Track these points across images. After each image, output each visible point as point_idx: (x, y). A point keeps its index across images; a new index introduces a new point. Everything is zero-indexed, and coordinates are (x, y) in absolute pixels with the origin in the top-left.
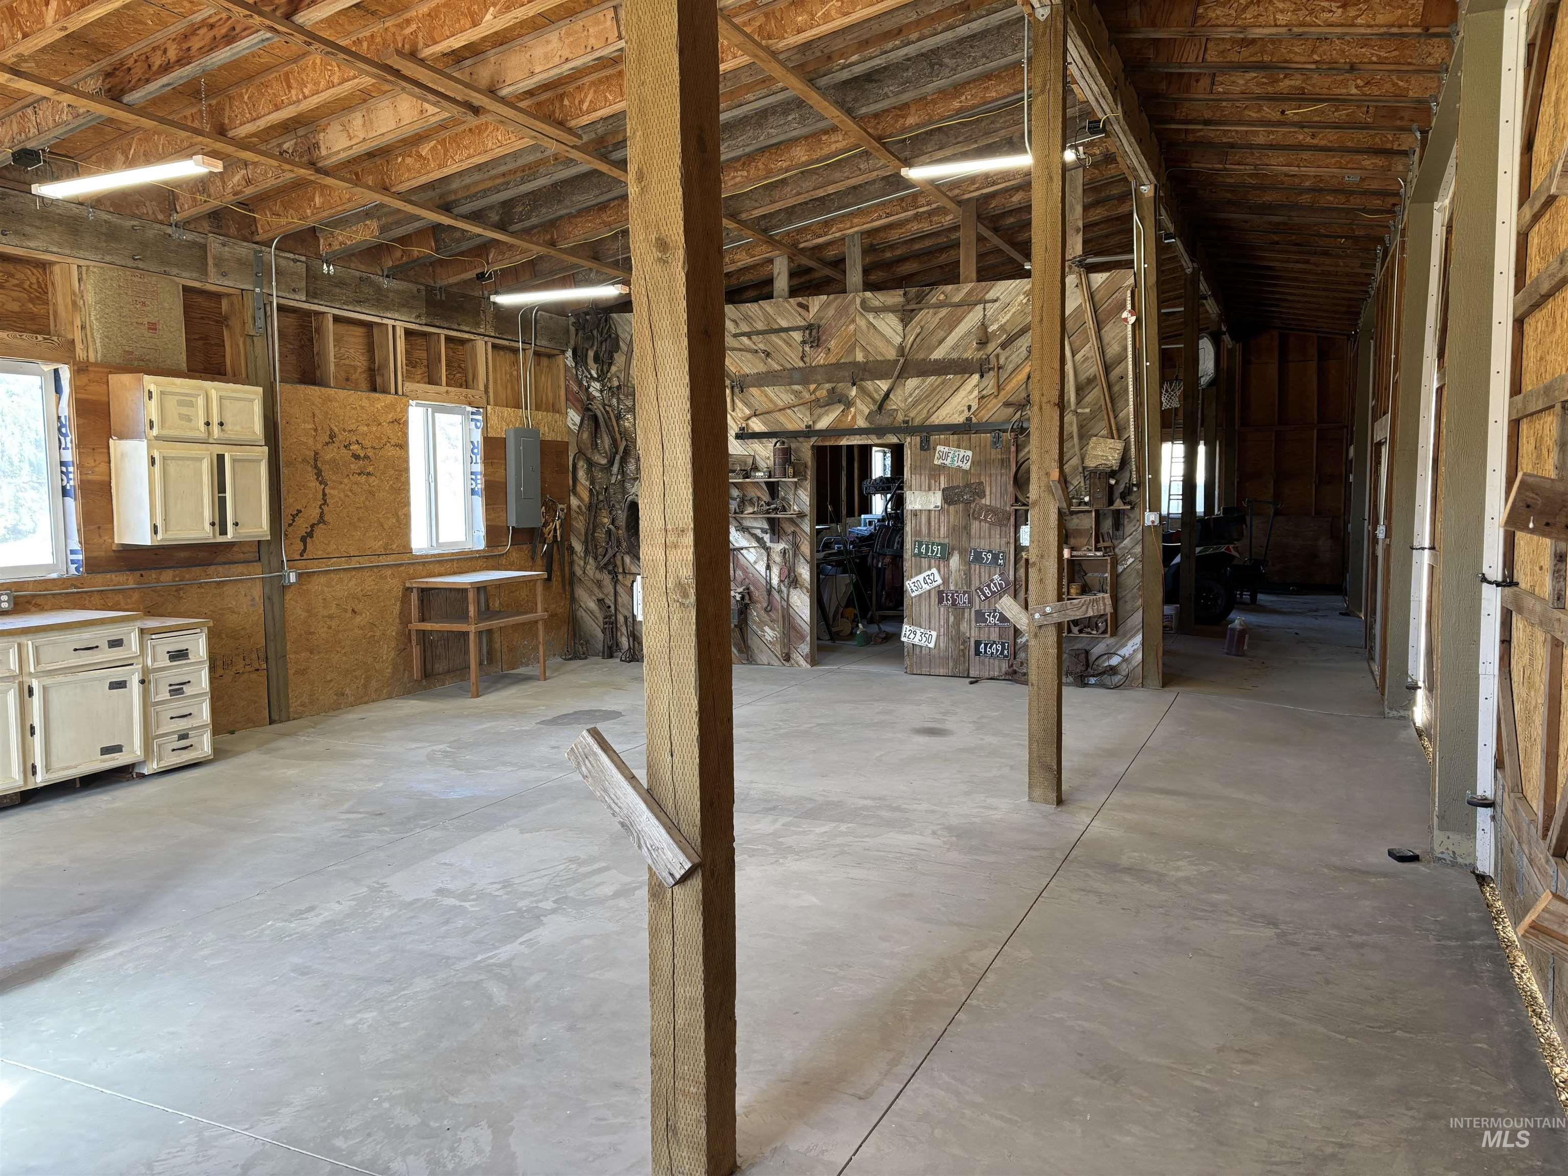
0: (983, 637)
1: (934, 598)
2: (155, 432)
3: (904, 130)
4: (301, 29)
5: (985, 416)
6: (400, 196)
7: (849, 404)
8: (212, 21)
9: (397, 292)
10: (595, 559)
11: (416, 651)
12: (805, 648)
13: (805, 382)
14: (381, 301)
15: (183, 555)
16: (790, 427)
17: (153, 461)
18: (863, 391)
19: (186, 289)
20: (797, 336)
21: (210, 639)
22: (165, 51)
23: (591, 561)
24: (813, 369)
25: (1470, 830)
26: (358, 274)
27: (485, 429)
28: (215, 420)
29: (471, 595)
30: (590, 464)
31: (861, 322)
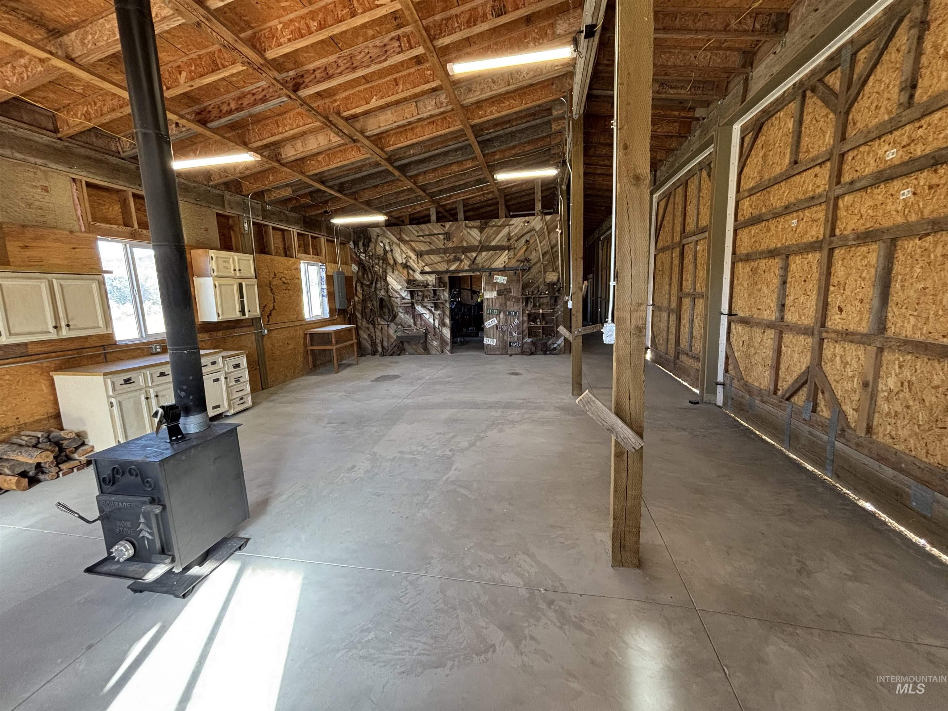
0: (512, 341)
1: (495, 329)
2: (215, 274)
3: (494, 160)
4: (299, 97)
5: (510, 265)
6: (309, 177)
7: (461, 261)
8: (254, 92)
9: (293, 217)
10: (366, 319)
11: (310, 358)
12: (449, 348)
13: (445, 253)
14: (288, 221)
15: (225, 325)
16: (440, 269)
17: (215, 286)
18: (466, 256)
19: (218, 214)
20: (441, 237)
21: (247, 357)
22: (229, 104)
23: (364, 320)
24: (448, 249)
25: (715, 393)
26: (278, 209)
27: (326, 272)
28: (237, 269)
29: (333, 335)
30: (362, 284)
31: (465, 232)
